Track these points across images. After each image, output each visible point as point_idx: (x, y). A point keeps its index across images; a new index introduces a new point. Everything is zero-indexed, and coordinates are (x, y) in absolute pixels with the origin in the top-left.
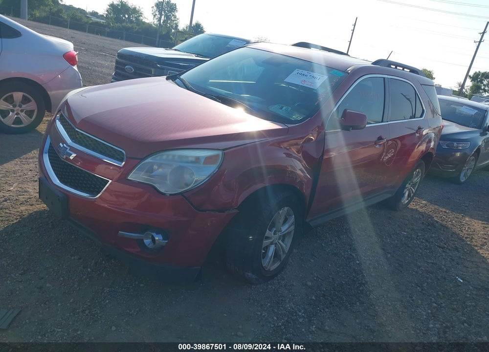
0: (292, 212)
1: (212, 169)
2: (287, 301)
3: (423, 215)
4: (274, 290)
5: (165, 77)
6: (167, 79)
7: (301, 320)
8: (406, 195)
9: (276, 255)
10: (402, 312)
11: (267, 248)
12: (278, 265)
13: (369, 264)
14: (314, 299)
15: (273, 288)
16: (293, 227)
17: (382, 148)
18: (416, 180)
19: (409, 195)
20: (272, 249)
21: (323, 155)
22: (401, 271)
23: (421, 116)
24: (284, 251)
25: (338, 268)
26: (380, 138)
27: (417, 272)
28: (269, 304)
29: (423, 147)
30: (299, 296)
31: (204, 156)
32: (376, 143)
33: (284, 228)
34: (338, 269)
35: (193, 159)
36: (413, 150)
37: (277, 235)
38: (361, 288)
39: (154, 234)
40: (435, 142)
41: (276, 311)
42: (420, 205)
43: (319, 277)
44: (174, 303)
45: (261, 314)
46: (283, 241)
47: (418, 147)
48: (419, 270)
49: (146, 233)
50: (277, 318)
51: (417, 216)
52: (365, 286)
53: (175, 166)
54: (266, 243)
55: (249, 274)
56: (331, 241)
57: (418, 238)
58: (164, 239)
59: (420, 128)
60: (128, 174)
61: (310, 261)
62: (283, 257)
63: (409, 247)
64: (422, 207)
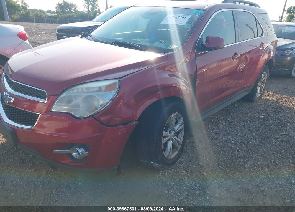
0: (180, 115)
1: (112, 94)
2: (186, 179)
3: (272, 102)
4: (176, 172)
5: (80, 36)
6: (81, 37)
7: (197, 192)
8: (259, 90)
9: (174, 147)
10: (271, 174)
11: (166, 144)
12: (177, 153)
13: (241, 142)
14: (206, 174)
15: (175, 170)
16: (183, 126)
17: (238, 61)
18: (264, 79)
19: (261, 90)
20: (170, 143)
21: (196, 72)
22: (264, 144)
23: (262, 35)
24: (179, 144)
25: (219, 148)
26: (236, 54)
27: (275, 143)
28: (173, 184)
29: (266, 57)
30: (194, 174)
31: (105, 85)
32: (233, 58)
33: (177, 128)
34: (220, 150)
35: (97, 89)
36: (259, 60)
37: (172, 133)
38: (238, 161)
39: (77, 149)
40: (273, 52)
41: (179, 188)
42: (269, 96)
43: (207, 157)
44: (104, 193)
45: (168, 192)
46: (177, 137)
47: (262, 57)
48: (277, 141)
49: (72, 148)
50: (180, 193)
51: (268, 104)
52: (240, 159)
53: (84, 96)
54: (164, 140)
55: (156, 164)
56: (212, 130)
57: (272, 118)
58: (85, 151)
59: (262, 44)
60: (51, 108)
61: (199, 146)
62: (179, 147)
63: (267, 126)
64: (270, 97)
